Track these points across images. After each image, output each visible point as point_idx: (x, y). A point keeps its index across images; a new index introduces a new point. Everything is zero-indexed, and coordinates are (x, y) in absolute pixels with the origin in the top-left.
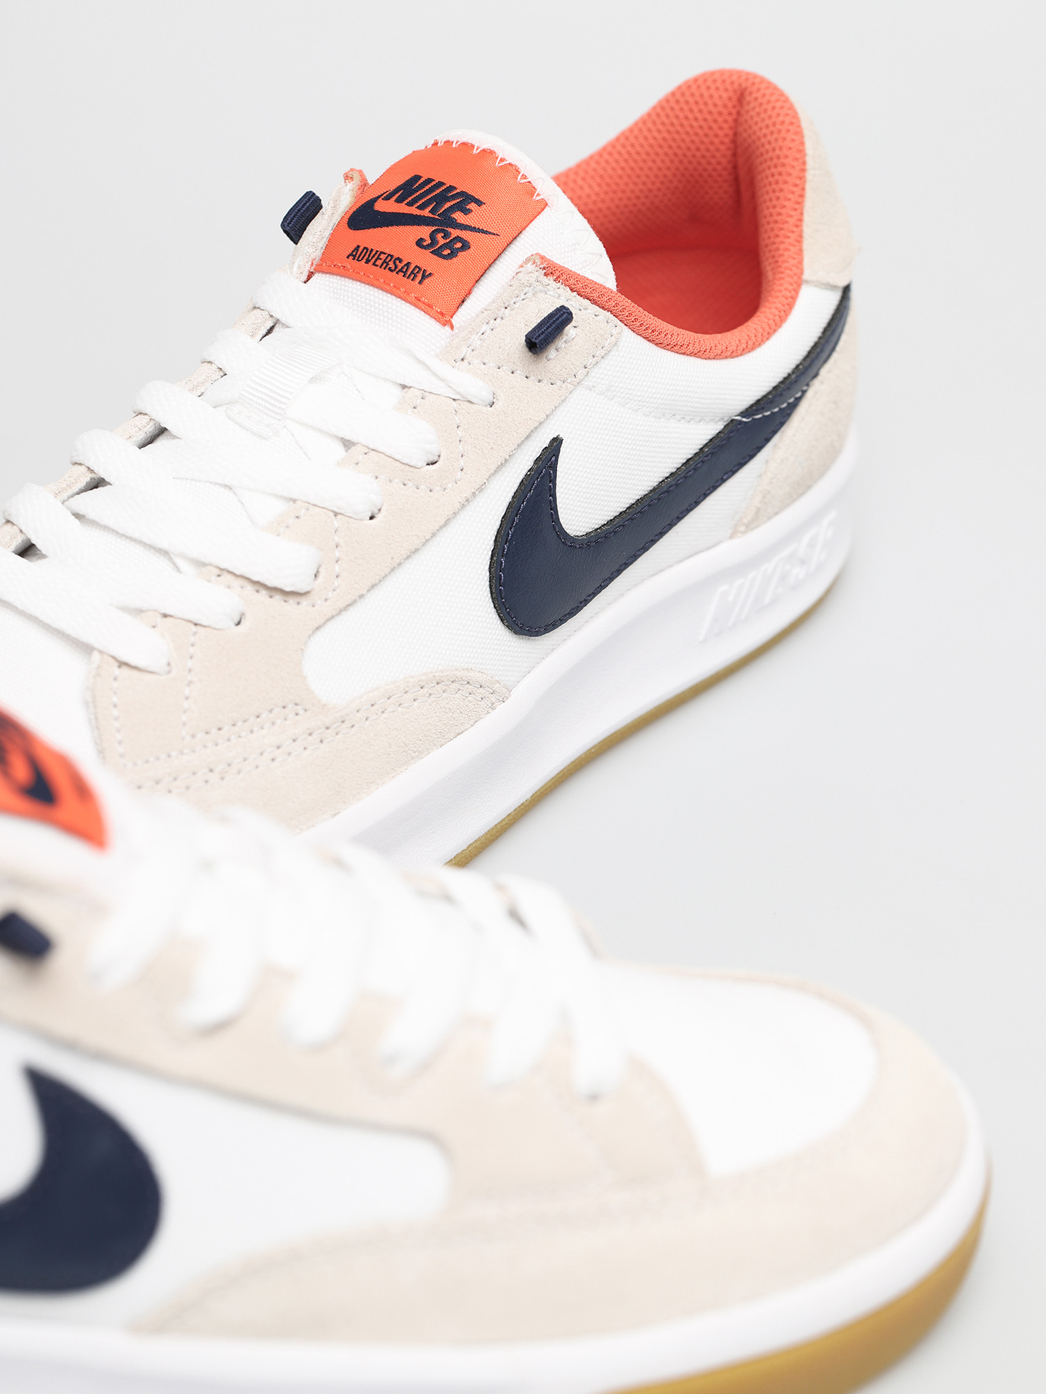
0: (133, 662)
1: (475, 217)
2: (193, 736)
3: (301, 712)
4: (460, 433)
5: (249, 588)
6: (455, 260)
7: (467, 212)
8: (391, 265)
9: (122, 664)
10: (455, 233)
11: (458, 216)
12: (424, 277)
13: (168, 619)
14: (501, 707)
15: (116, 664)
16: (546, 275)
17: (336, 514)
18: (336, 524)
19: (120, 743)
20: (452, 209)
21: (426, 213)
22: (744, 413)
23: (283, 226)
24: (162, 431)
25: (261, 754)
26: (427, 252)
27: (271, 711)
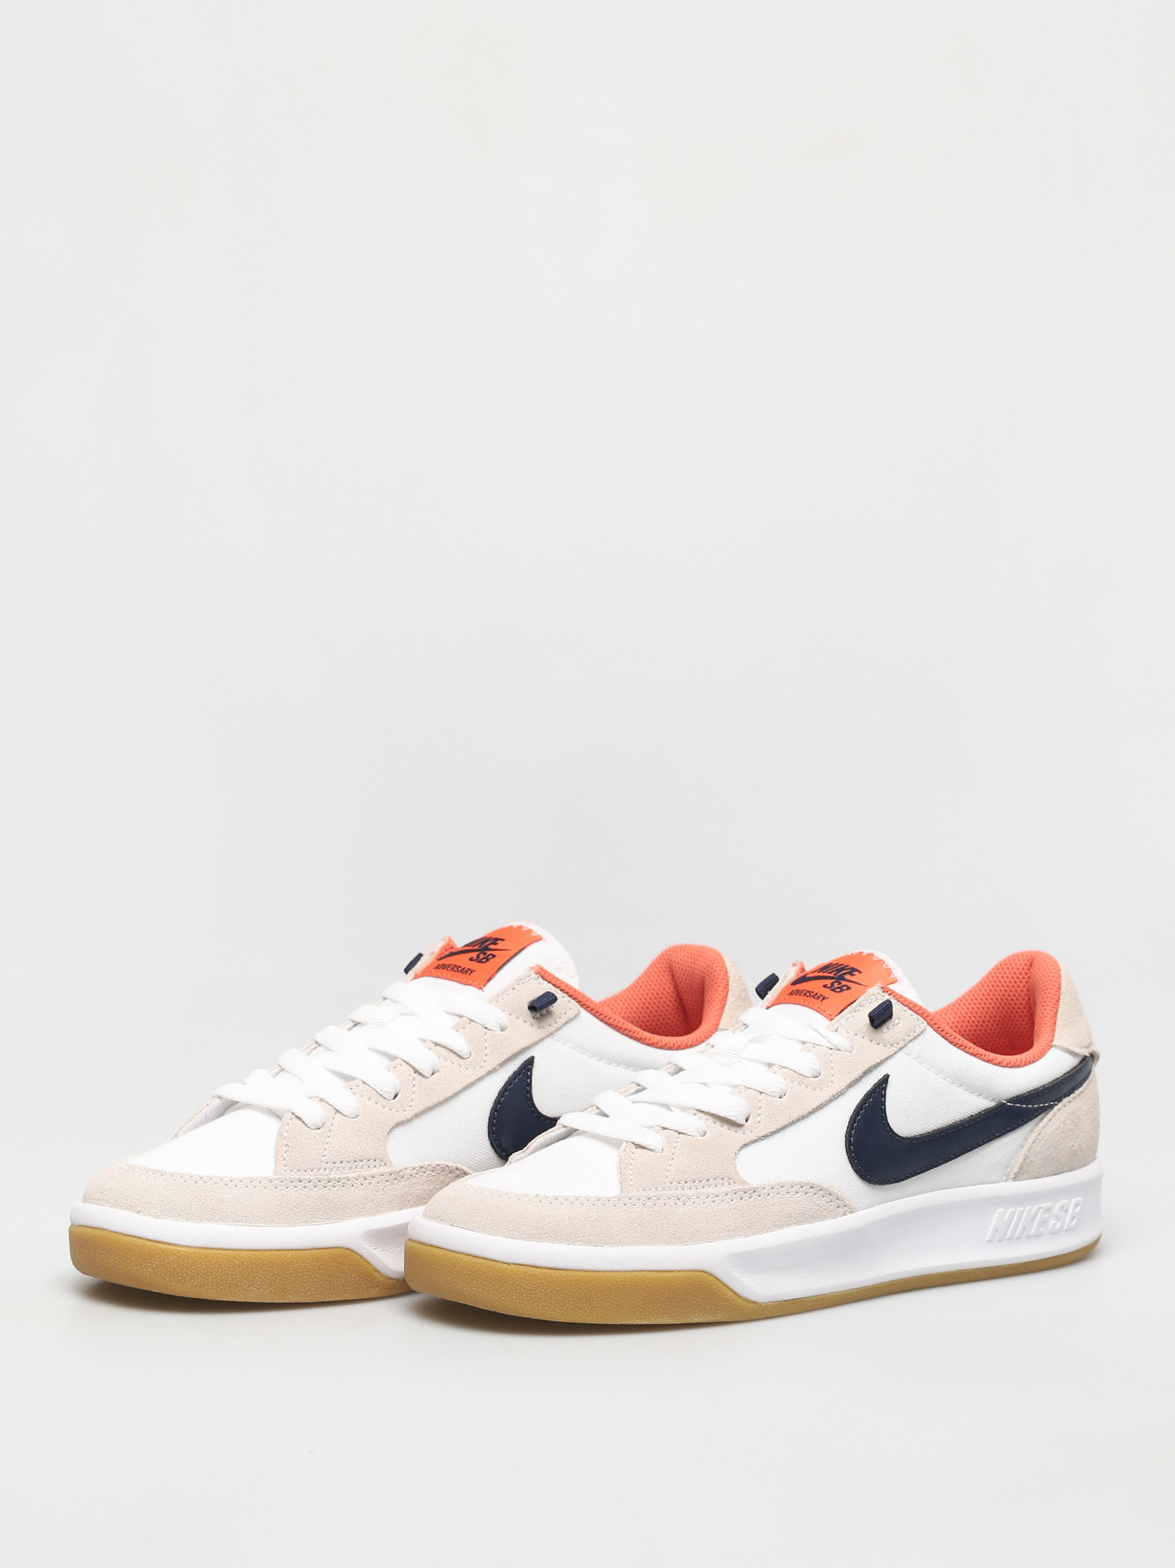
0: (643, 1144)
1: (856, 977)
2: (671, 1183)
3: (732, 1183)
4: (832, 1065)
5: (711, 1120)
6: (841, 993)
7: (852, 975)
8: (808, 994)
9: (638, 1146)
10: (844, 983)
11: (848, 977)
12: (824, 998)
13: (666, 1131)
14: (849, 1216)
15: (634, 1147)
16: (883, 992)
17: (761, 1093)
18: (760, 1098)
19: (631, 1180)
20: (845, 974)
21: (832, 975)
22: (1010, 1100)
23: (756, 990)
24: (681, 1070)
25: (707, 1197)
26: (828, 989)
27: (715, 1180)
